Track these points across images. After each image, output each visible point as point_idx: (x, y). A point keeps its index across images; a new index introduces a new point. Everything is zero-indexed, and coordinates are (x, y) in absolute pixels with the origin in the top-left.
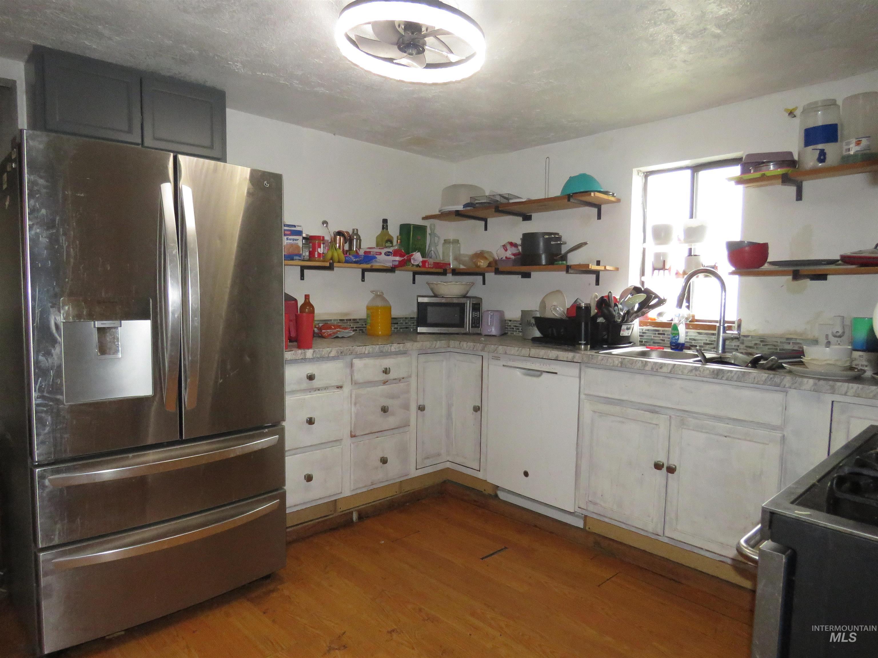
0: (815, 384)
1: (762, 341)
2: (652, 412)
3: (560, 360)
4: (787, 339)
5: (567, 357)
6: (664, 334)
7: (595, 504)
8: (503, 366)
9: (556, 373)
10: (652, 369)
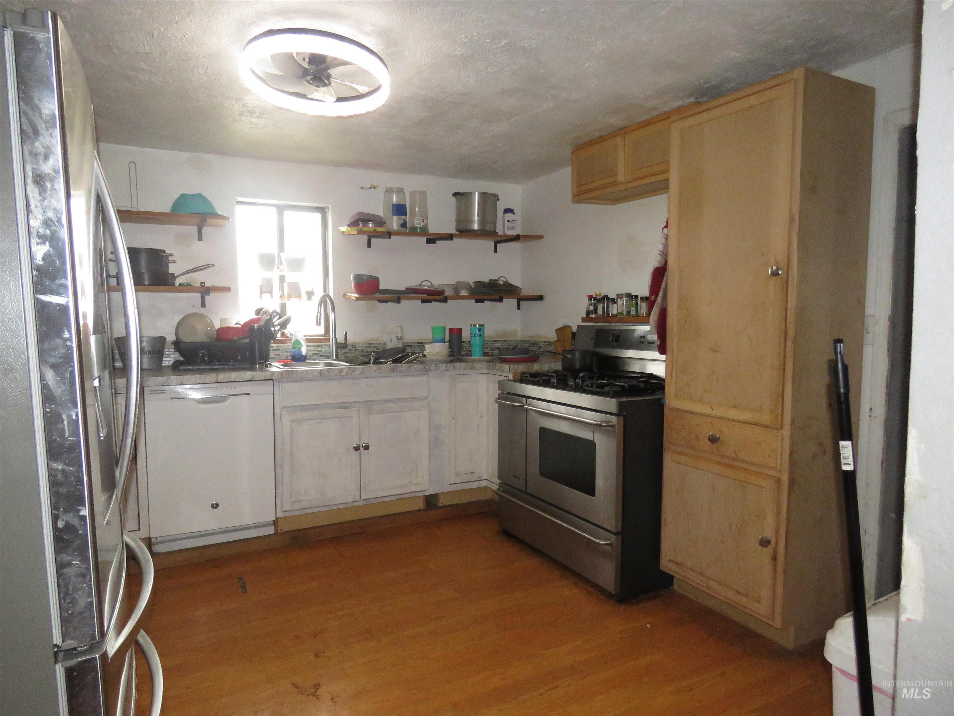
0: (446, 366)
1: (353, 347)
2: (345, 408)
3: (257, 380)
4: (370, 344)
5: (265, 376)
6: (278, 350)
7: (300, 501)
8: (172, 398)
9: (249, 394)
10: (347, 373)
